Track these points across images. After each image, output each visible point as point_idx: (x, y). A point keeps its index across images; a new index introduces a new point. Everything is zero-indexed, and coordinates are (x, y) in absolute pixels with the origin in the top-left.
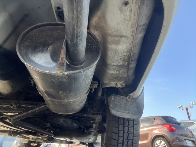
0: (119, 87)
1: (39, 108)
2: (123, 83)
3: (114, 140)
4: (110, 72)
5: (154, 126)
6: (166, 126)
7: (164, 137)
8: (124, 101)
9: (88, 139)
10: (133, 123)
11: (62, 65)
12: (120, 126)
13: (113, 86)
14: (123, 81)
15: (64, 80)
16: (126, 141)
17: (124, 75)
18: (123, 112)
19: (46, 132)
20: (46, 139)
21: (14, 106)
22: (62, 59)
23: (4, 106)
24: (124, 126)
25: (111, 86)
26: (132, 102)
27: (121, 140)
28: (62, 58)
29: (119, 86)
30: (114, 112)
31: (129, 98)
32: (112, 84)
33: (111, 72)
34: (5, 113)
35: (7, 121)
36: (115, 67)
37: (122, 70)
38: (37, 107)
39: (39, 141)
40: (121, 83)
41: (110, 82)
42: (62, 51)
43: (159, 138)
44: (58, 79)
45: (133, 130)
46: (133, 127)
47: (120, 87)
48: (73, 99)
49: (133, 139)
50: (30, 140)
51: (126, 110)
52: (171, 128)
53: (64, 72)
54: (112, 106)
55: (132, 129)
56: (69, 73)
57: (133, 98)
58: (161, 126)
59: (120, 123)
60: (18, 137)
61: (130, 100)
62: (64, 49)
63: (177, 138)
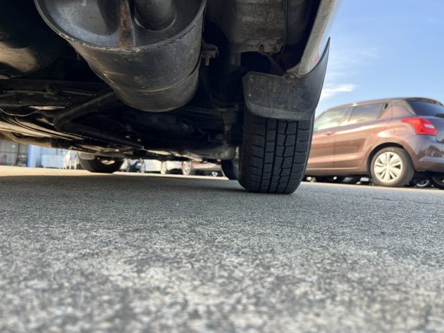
0: (268, 51)
1: (102, 98)
2: (278, 42)
3: (257, 158)
4: (244, 20)
5: (383, 121)
6: (411, 121)
7: (401, 147)
8: (275, 84)
9: (216, 154)
10: (296, 126)
11: (127, 35)
12: (269, 132)
13: (253, 50)
14: (278, 38)
15: (137, 59)
16: (279, 160)
17: (278, 25)
18: (275, 107)
19: (126, 142)
20: (131, 153)
21: (49, 92)
22: (125, 25)
23: (30, 93)
24: (277, 133)
25: (250, 50)
26: (294, 86)
27: (269, 158)
28: (124, 22)
29: (268, 49)
30: (254, 107)
31: (287, 78)
32: (252, 46)
33: (248, 19)
34: (36, 107)
35: (44, 120)
36: (254, 7)
37: (272, 15)
38: (98, 97)
39: (116, 156)
40: (272, 42)
41: (248, 40)
42: (123, 8)
43: (389, 149)
44: (126, 59)
45: (296, 140)
46: (296, 134)
47: (269, 53)
48: (163, 87)
49: (294, 156)
50: (98, 154)
51: (280, 104)
52: (424, 126)
53: (134, 48)
54: (250, 95)
55: (294, 138)
56: (144, 49)
57: (296, 78)
58: (399, 121)
59: (268, 128)
60: (73, 149)
61: (289, 82)
62: (125, 4)
63: (432, 148)
